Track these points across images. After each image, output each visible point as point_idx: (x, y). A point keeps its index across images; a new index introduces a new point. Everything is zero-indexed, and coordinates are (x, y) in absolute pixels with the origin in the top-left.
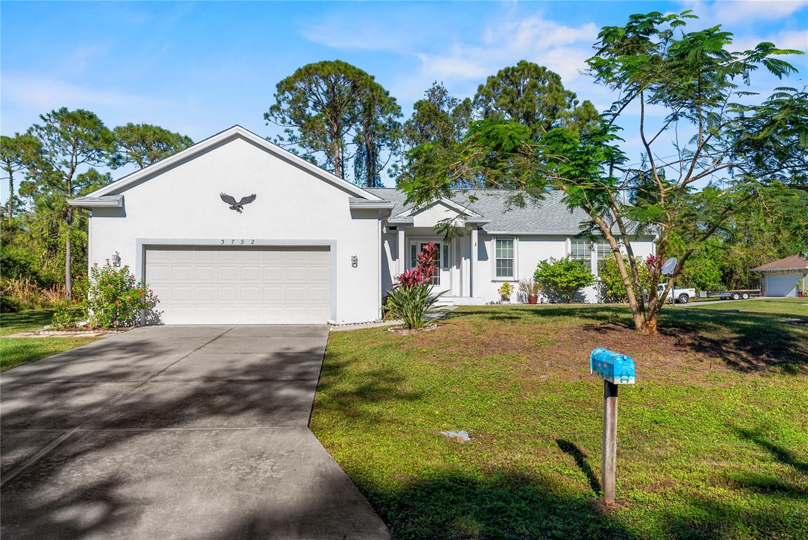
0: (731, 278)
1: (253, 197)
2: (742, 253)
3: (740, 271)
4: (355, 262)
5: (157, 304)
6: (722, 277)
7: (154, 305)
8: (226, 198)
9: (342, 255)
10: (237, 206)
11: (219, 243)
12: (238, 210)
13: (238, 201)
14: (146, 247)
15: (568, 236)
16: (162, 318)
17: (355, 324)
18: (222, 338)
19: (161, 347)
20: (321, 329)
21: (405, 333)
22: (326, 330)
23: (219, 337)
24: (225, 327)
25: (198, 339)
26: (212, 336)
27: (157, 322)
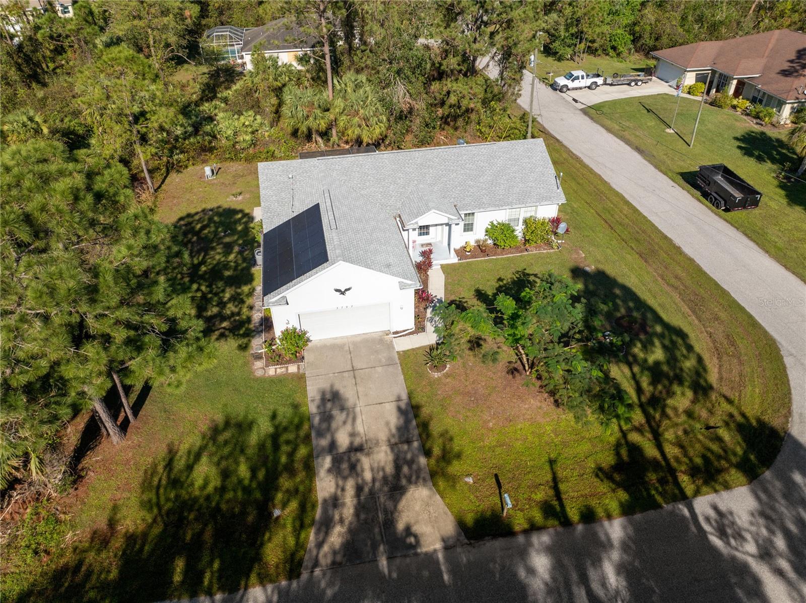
1: (349, 289)
3: (647, 36)
5: (307, 333)
6: (632, 40)
8: (337, 290)
10: (343, 293)
11: (336, 309)
12: (344, 295)
14: (299, 315)
16: (311, 338)
17: (403, 336)
18: (356, 372)
19: (348, 400)
20: (390, 346)
21: (436, 375)
22: (394, 348)
23: (353, 370)
24: (344, 345)
25: (346, 374)
26: (349, 367)
27: (308, 340)
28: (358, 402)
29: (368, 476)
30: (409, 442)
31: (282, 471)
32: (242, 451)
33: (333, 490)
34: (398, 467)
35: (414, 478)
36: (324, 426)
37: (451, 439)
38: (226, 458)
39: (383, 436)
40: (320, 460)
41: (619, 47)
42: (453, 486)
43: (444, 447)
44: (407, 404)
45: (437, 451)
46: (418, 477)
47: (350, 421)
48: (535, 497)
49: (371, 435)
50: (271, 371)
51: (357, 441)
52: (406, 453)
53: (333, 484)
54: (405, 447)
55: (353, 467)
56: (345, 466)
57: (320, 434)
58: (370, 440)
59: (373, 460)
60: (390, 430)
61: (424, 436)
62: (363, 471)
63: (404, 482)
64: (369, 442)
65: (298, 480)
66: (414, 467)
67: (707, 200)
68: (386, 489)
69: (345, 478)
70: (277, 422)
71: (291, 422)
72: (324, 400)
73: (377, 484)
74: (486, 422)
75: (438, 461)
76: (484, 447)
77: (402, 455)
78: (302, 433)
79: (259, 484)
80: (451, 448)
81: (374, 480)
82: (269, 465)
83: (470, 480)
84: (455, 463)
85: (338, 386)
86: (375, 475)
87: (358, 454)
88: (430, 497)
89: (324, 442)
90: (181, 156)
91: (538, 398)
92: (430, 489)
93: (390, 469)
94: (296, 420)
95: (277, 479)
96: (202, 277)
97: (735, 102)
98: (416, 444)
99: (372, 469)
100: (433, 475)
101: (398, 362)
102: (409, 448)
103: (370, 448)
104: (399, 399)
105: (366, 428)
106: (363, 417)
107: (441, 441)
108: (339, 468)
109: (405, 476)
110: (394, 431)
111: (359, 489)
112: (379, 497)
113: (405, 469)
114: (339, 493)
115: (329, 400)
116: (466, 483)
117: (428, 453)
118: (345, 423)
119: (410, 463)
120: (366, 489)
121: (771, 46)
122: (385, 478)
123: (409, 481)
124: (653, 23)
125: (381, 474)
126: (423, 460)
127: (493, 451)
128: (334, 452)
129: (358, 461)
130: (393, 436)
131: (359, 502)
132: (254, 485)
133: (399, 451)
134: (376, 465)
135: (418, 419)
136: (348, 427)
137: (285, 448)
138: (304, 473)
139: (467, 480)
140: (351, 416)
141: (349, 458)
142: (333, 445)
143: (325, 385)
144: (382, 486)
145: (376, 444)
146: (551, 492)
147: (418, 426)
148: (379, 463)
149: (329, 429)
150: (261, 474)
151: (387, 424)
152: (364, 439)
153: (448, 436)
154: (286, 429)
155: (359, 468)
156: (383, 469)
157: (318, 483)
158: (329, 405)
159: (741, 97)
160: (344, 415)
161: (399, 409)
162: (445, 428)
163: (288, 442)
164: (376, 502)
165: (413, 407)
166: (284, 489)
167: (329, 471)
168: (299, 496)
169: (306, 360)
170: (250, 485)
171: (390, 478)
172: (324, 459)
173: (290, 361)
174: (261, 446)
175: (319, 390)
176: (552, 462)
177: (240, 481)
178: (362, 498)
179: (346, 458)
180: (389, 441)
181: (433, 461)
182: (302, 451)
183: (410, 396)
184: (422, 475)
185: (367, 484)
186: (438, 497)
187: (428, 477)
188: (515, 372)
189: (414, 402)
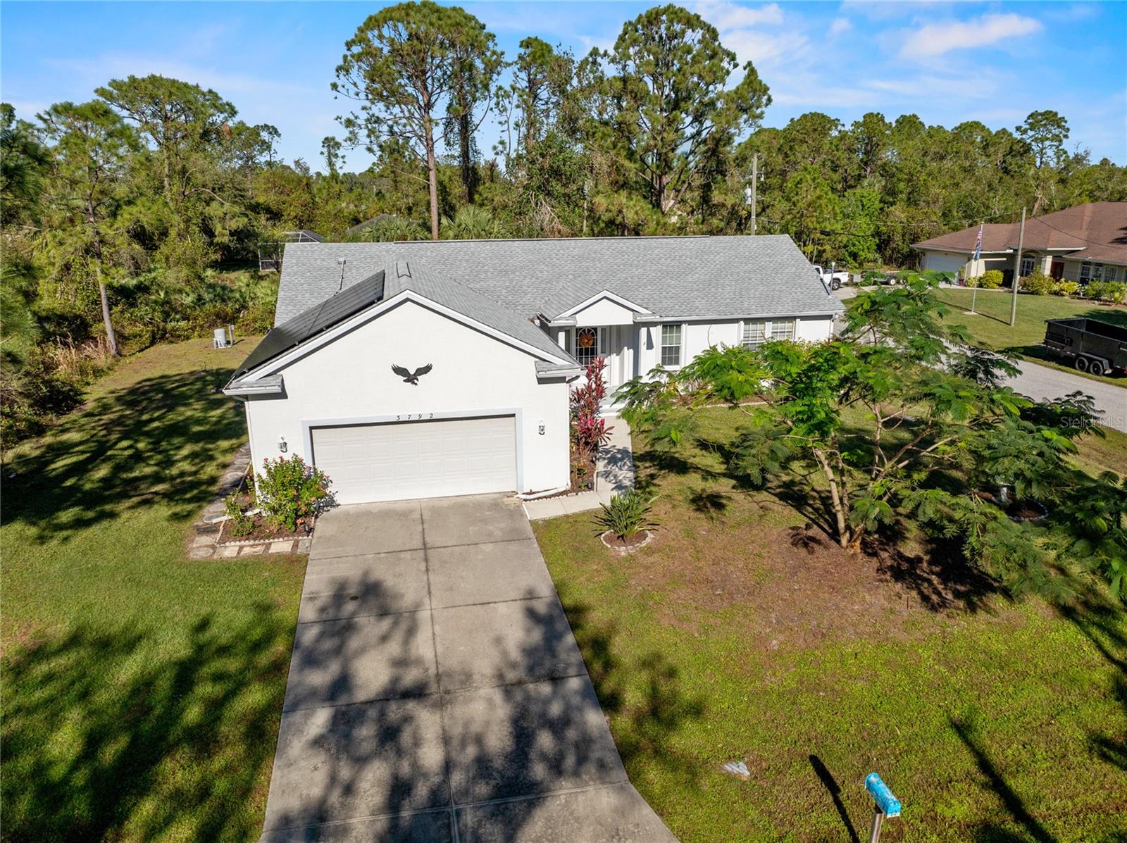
0: (886, 245)
1: (427, 369)
2: (903, 216)
3: (898, 238)
4: (542, 431)
5: (330, 484)
6: (877, 245)
7: (326, 486)
8: (399, 371)
9: (528, 424)
10: (411, 379)
11: (395, 419)
12: (414, 383)
13: (412, 372)
14: (311, 428)
15: (742, 319)
16: (338, 499)
17: (546, 497)
18: (429, 551)
19: (402, 596)
20: (516, 513)
21: (623, 551)
22: (522, 515)
23: (425, 547)
24: (411, 511)
25: (408, 555)
26: (417, 543)
27: (331, 503)
28: (427, 601)
29: (431, 756)
30: (555, 679)
31: (178, 743)
32: (84, 696)
33: (316, 791)
34: (522, 735)
35: (570, 761)
36: (328, 644)
37: (672, 673)
38: (30, 711)
39: (484, 665)
40: (297, 717)
41: (861, 253)
42: (692, 783)
43: (654, 689)
44: (554, 605)
45: (634, 697)
46: (582, 760)
47: (398, 636)
48: (948, 813)
49: (452, 663)
50: (230, 550)
51: (410, 677)
52: (547, 702)
53: (321, 777)
54: (546, 689)
55: (389, 735)
56: (366, 733)
57: (312, 660)
58: (449, 674)
59: (452, 717)
60: (505, 653)
61: (597, 666)
62: (417, 743)
63: (539, 771)
64: (445, 680)
65: (218, 763)
66: (571, 734)
67: (1075, 368)
68: (482, 789)
69: (361, 761)
70: (205, 637)
71: (241, 637)
72: (339, 596)
73: (457, 778)
74: (761, 640)
75: (639, 720)
76: (766, 693)
77: (535, 708)
78: (264, 659)
79: (96, 779)
80: (675, 694)
81: (448, 767)
82: (146, 727)
83: (741, 770)
84: (689, 725)
85: (382, 573)
86: (454, 754)
87: (411, 706)
88: (621, 812)
89: (319, 678)
90: (183, 324)
91: (880, 591)
92: (622, 789)
93: (498, 740)
94: (257, 633)
95: (156, 760)
96: (148, 434)
97: (1056, 287)
98: (574, 683)
99: (446, 740)
100: (627, 753)
101: (532, 535)
102: (555, 692)
103: (447, 692)
104: (530, 595)
105: (440, 649)
106: (437, 628)
107: (644, 676)
108: (347, 736)
109: (544, 757)
110: (515, 654)
111: (399, 790)
112: (458, 813)
113: (545, 740)
114: (335, 798)
115: (354, 598)
116: (731, 778)
117: (610, 703)
118: (384, 639)
119: (558, 727)
120: (422, 791)
121: (1087, 219)
122: (482, 765)
123: (556, 767)
124: (905, 220)
125: (471, 751)
126: (595, 719)
127: (794, 703)
128: (343, 700)
129: (408, 719)
130: (513, 666)
131: (394, 826)
132: (80, 779)
133: (528, 698)
134: (457, 731)
135: (580, 632)
136: (394, 648)
137: (206, 689)
138: (241, 749)
139: (731, 768)
140: (404, 626)
141: (382, 714)
142: (342, 684)
143: (349, 570)
144: (474, 780)
145: (463, 683)
146: (991, 801)
147: (580, 646)
148: (467, 725)
149: (338, 651)
150: (110, 753)
151: (498, 641)
152: (432, 671)
153: (662, 667)
154: (224, 651)
155: (406, 737)
156: (479, 740)
157: (276, 774)
158: (350, 607)
159: (1063, 280)
160: (386, 624)
161: (531, 614)
162: (653, 649)
163: (218, 677)
164: (449, 826)
165: (566, 610)
166: (167, 788)
167: (318, 742)
168: (206, 809)
169: (317, 533)
170: (66, 780)
171: (498, 763)
172: (307, 717)
173: (279, 534)
174: (144, 686)
175: (333, 581)
176: (962, 729)
177: (40, 769)
178: (406, 814)
179: (372, 713)
180: (500, 676)
181: (624, 722)
182: (255, 697)
183: (559, 590)
184: (596, 754)
185: (425, 776)
186: (647, 811)
187: (611, 758)
188: (812, 544)
189: (568, 601)
